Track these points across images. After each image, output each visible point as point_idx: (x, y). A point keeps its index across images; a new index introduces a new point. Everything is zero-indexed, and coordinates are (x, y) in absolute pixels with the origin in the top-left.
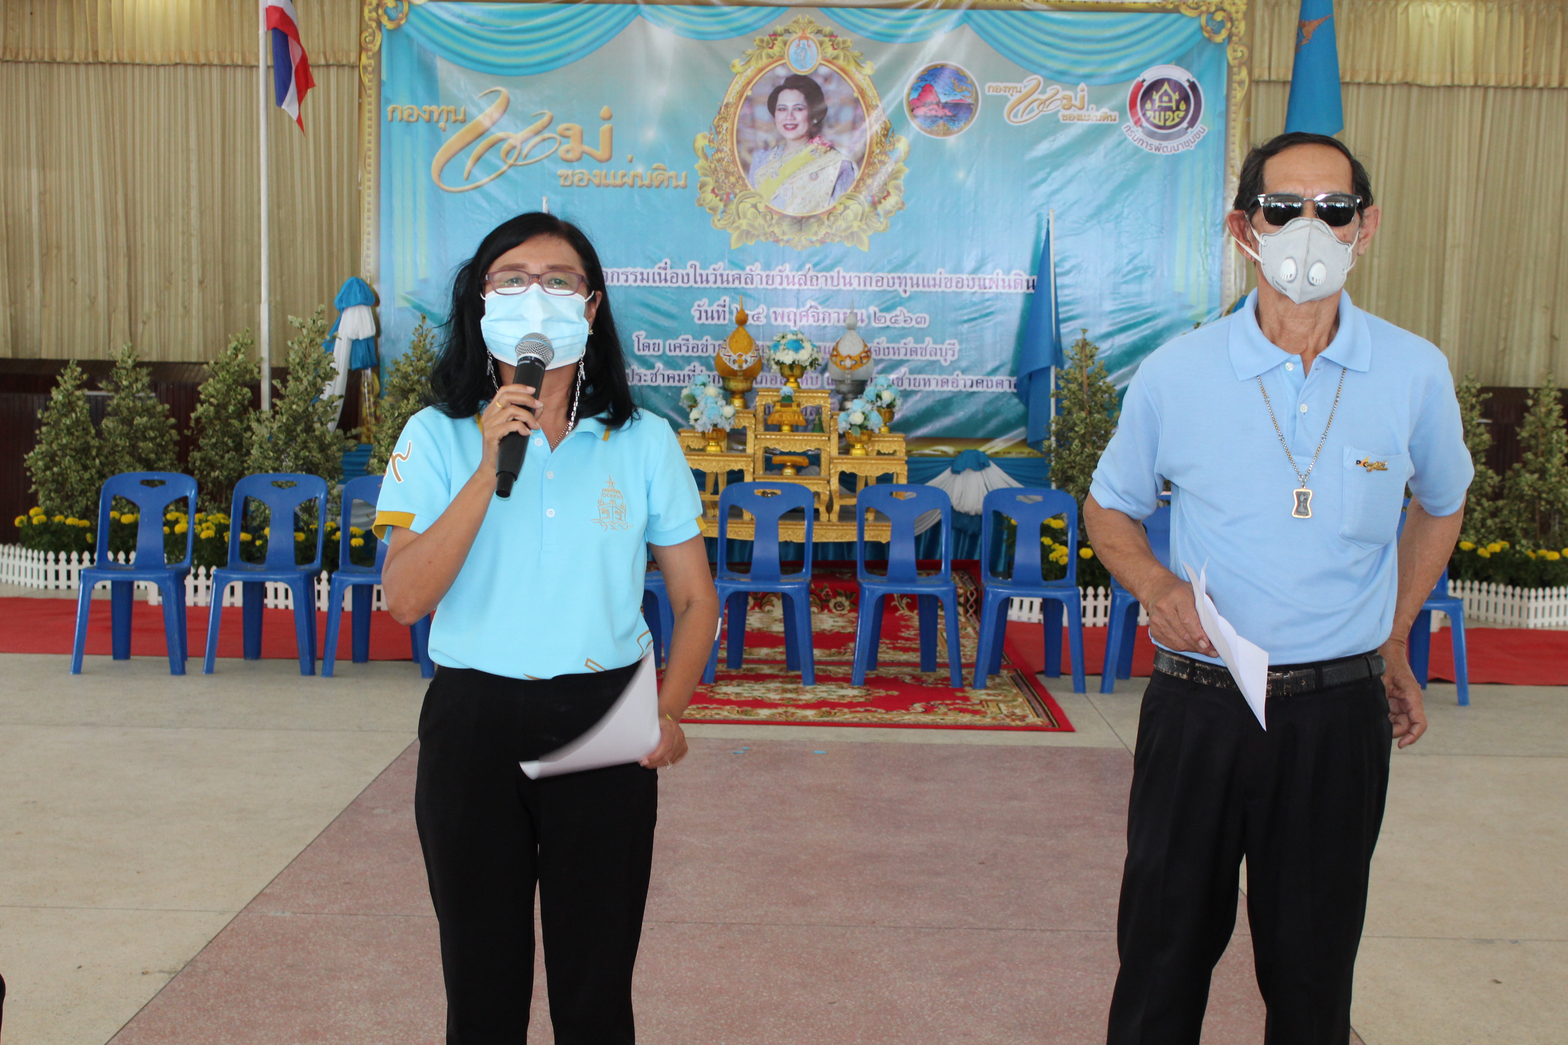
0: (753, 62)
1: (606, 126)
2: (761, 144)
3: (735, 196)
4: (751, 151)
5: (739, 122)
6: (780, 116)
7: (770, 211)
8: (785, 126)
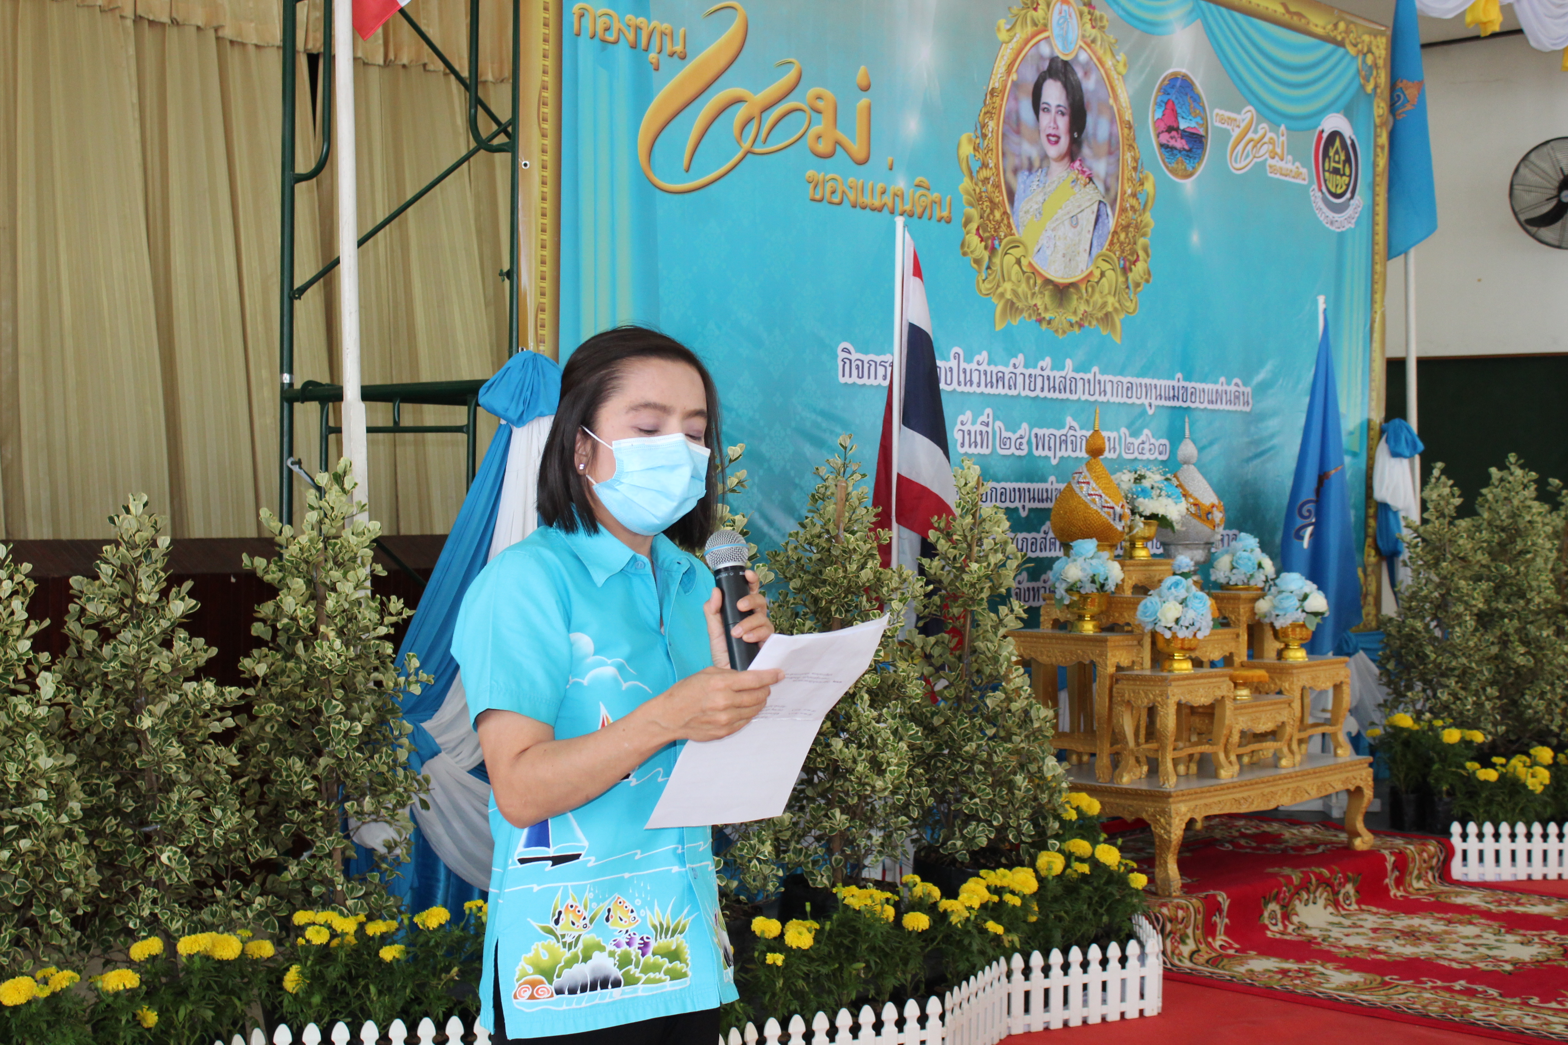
0: (1018, 28)
1: (864, 101)
2: (1026, 163)
3: (1001, 241)
4: (1016, 171)
5: (1004, 122)
6: (1045, 118)
7: (1035, 272)
8: (1048, 135)
